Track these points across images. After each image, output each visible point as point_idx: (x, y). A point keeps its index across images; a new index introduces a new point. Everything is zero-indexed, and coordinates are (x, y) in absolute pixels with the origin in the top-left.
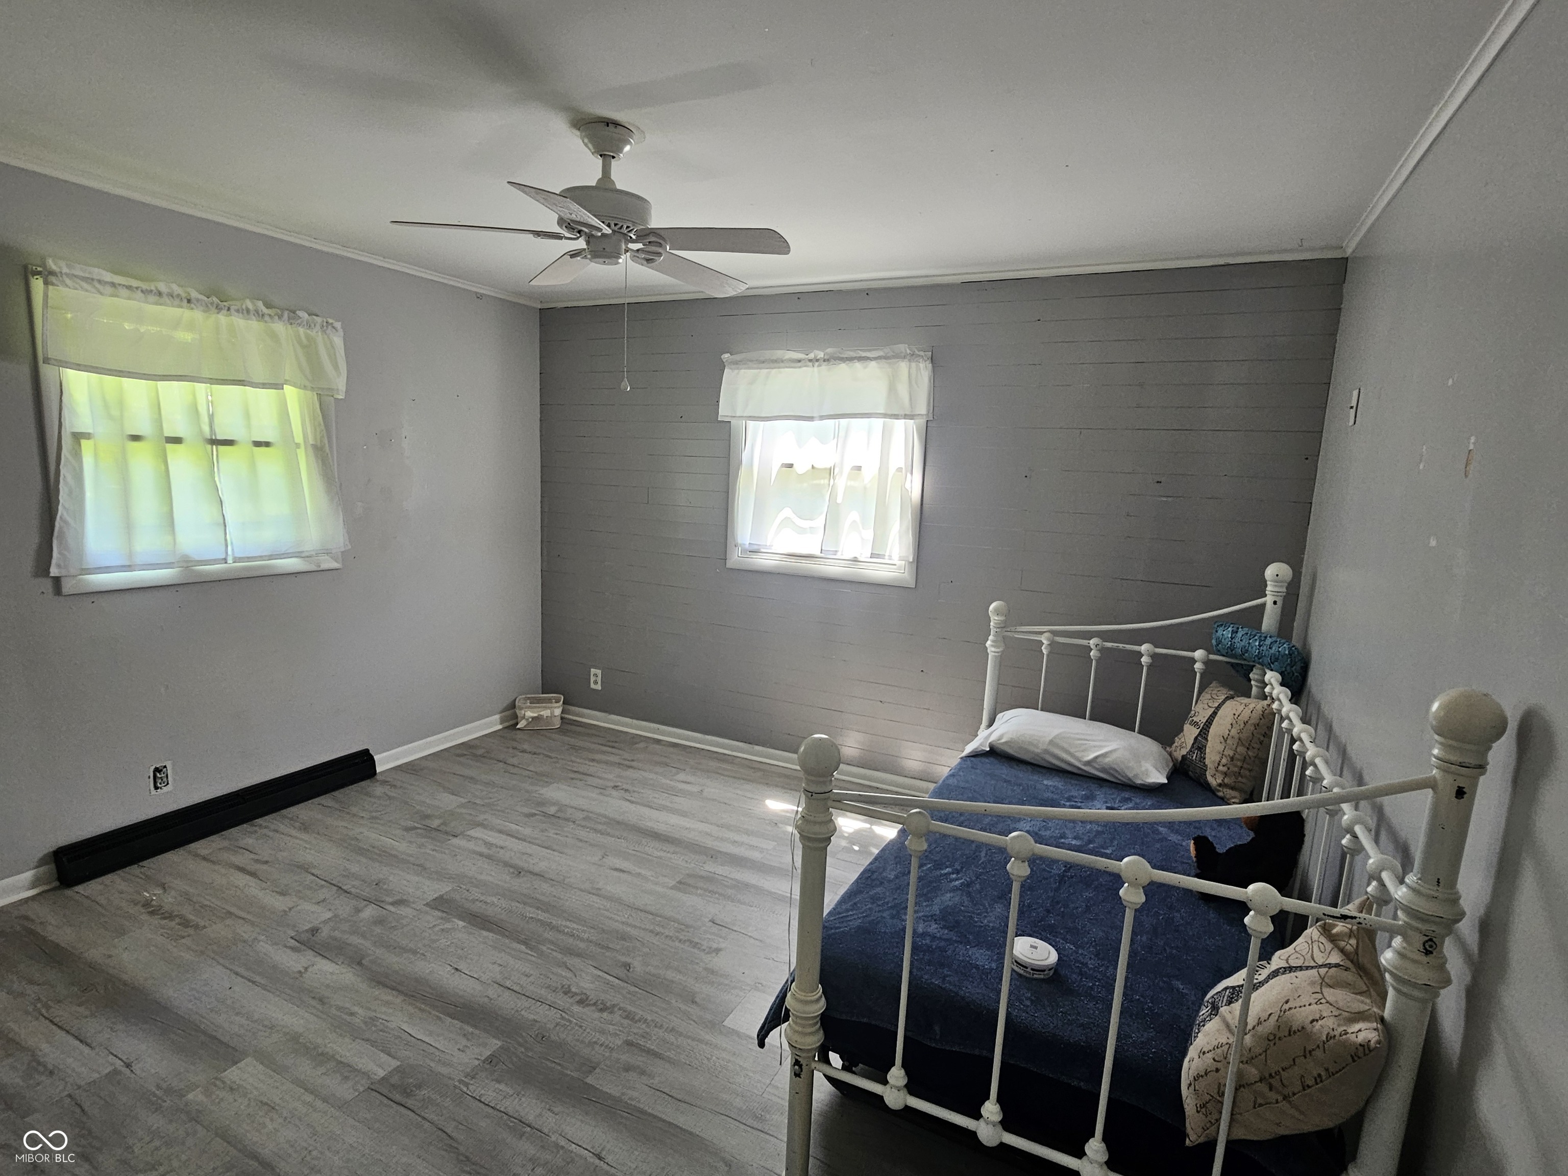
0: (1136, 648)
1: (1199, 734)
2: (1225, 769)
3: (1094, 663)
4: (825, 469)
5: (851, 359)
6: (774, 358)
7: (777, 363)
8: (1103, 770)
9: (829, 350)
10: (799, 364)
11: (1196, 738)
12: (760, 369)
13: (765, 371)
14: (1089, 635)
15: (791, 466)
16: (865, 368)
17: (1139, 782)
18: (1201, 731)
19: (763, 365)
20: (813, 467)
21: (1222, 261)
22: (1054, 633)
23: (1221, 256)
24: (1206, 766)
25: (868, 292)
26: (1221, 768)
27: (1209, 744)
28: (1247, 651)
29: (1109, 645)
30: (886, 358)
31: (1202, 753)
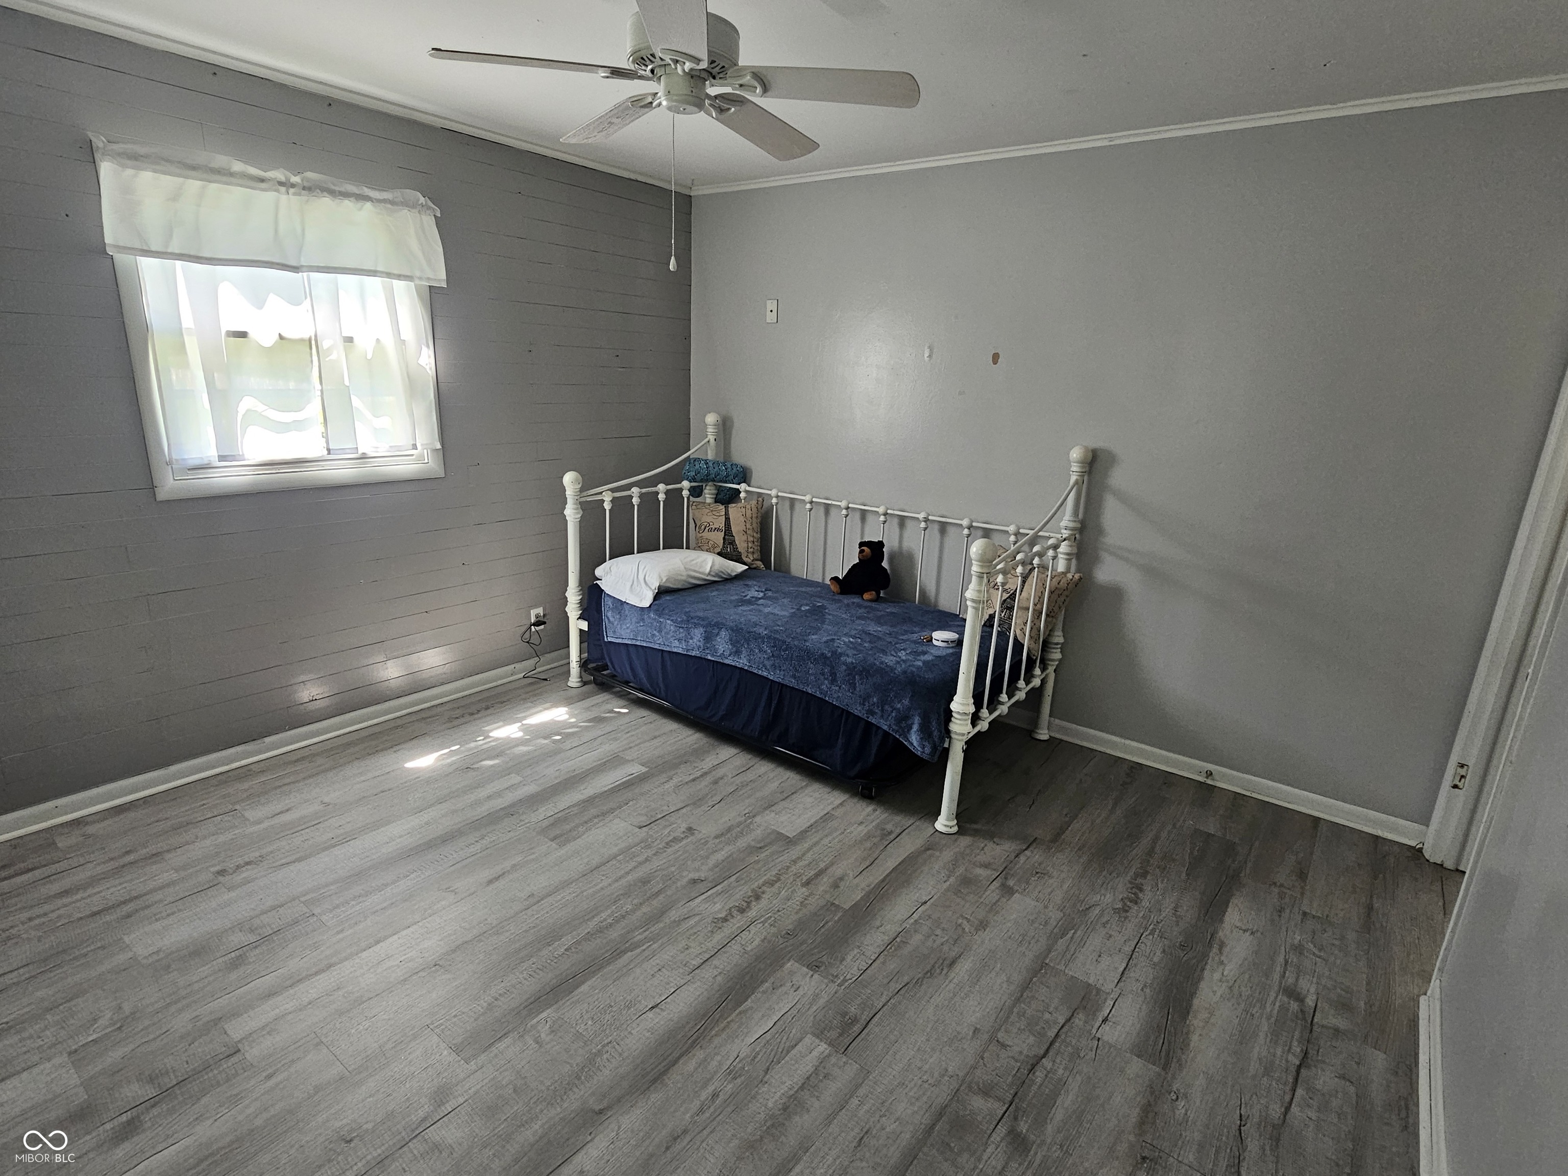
0: (654, 489)
1: (725, 535)
2: (752, 550)
3: (636, 507)
4: (302, 340)
5: (346, 195)
6: (214, 165)
7: (223, 174)
8: (717, 575)
9: (310, 175)
10: (263, 185)
11: (724, 538)
12: (187, 177)
13: (199, 183)
14: (628, 487)
15: (243, 335)
16: (360, 209)
17: (734, 574)
18: (725, 532)
19: (193, 173)
20: (281, 337)
21: (633, 177)
22: (613, 490)
23: (634, 172)
24: (740, 553)
25: (330, 102)
26: (750, 550)
27: (736, 538)
28: (719, 474)
29: (644, 490)
30: (392, 203)
31: (733, 545)
